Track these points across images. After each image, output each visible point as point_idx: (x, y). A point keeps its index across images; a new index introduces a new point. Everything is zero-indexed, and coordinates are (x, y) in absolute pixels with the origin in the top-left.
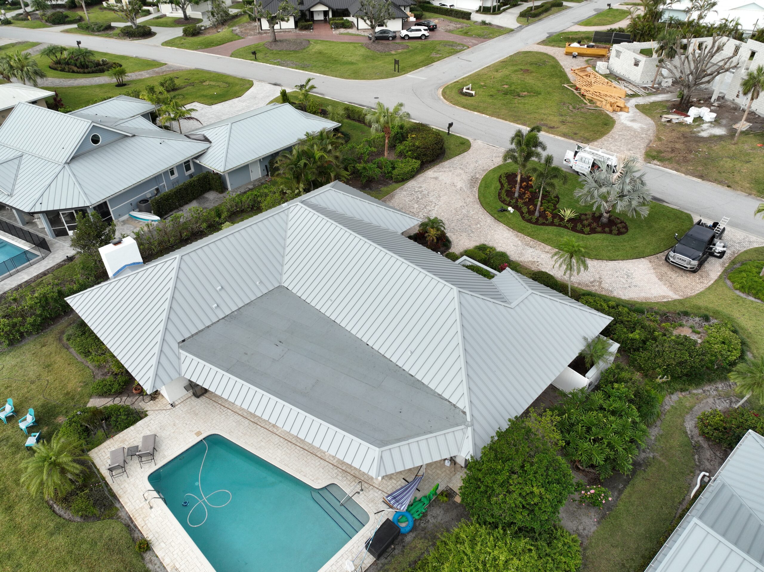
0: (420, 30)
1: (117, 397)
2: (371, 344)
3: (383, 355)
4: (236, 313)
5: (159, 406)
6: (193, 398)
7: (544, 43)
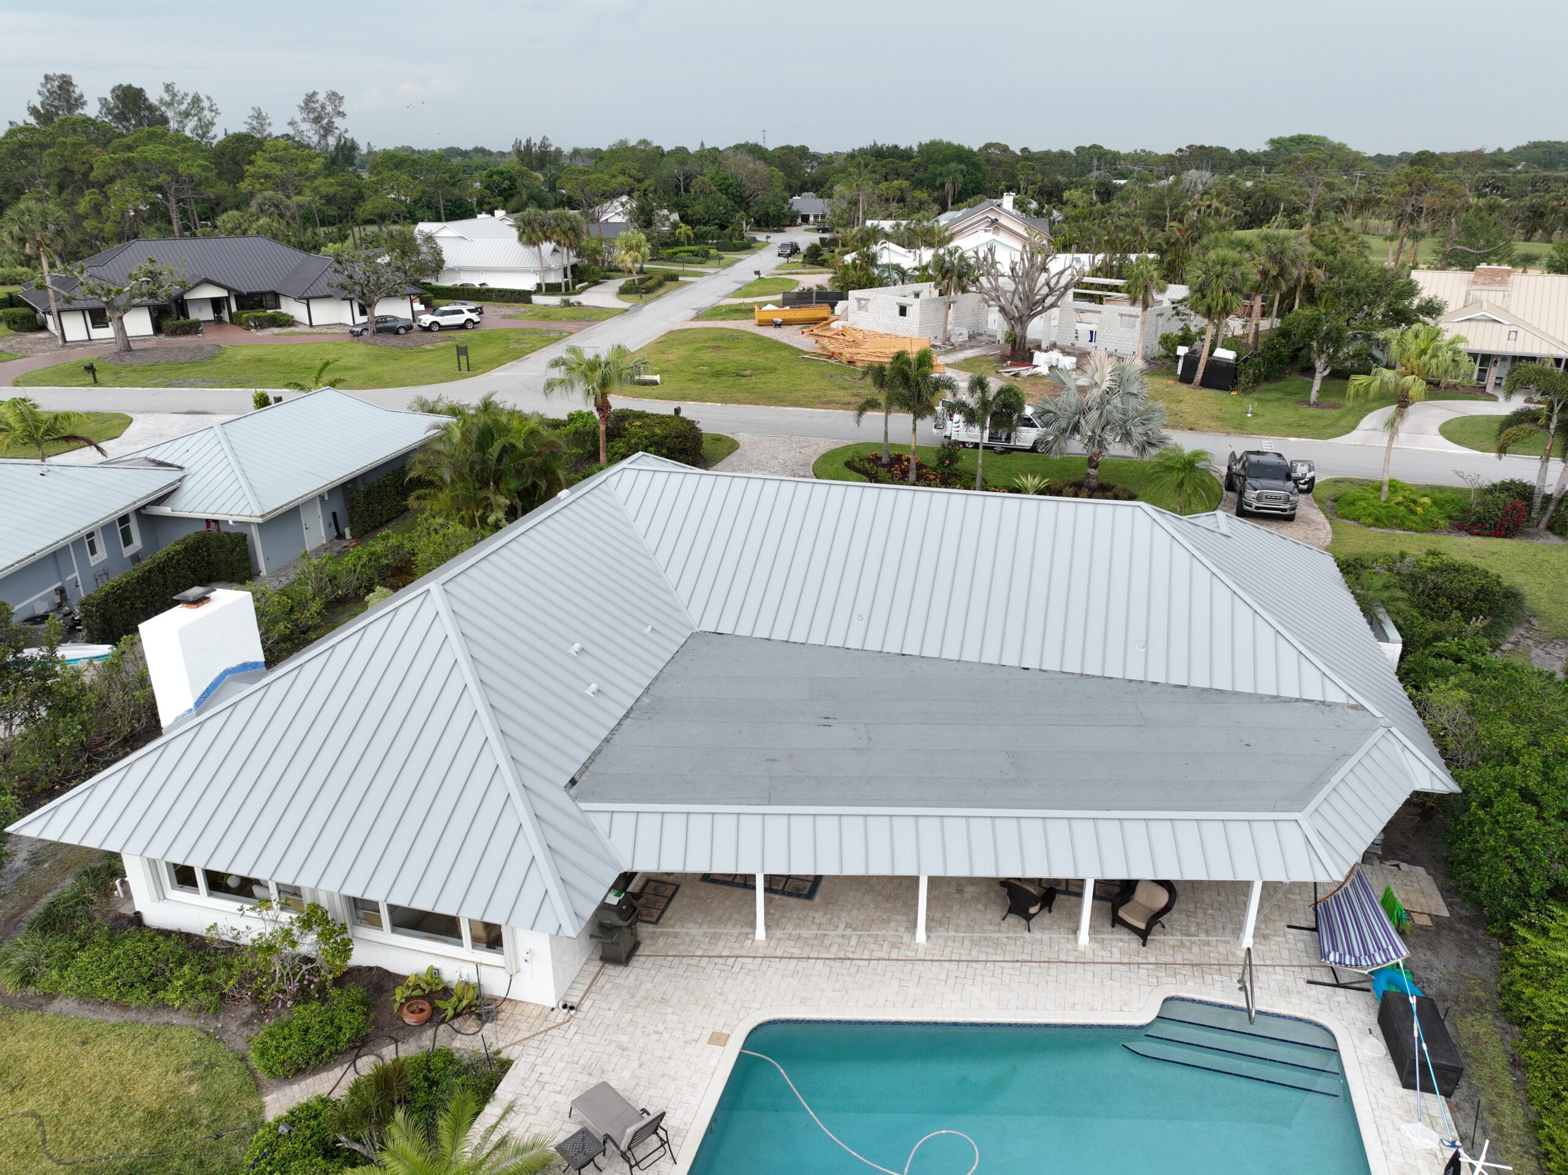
0: (461, 312)
1: (358, 1056)
2: (1033, 664)
3: (1082, 675)
4: (646, 700)
5: (523, 1026)
6: (612, 971)
7: (697, 318)
